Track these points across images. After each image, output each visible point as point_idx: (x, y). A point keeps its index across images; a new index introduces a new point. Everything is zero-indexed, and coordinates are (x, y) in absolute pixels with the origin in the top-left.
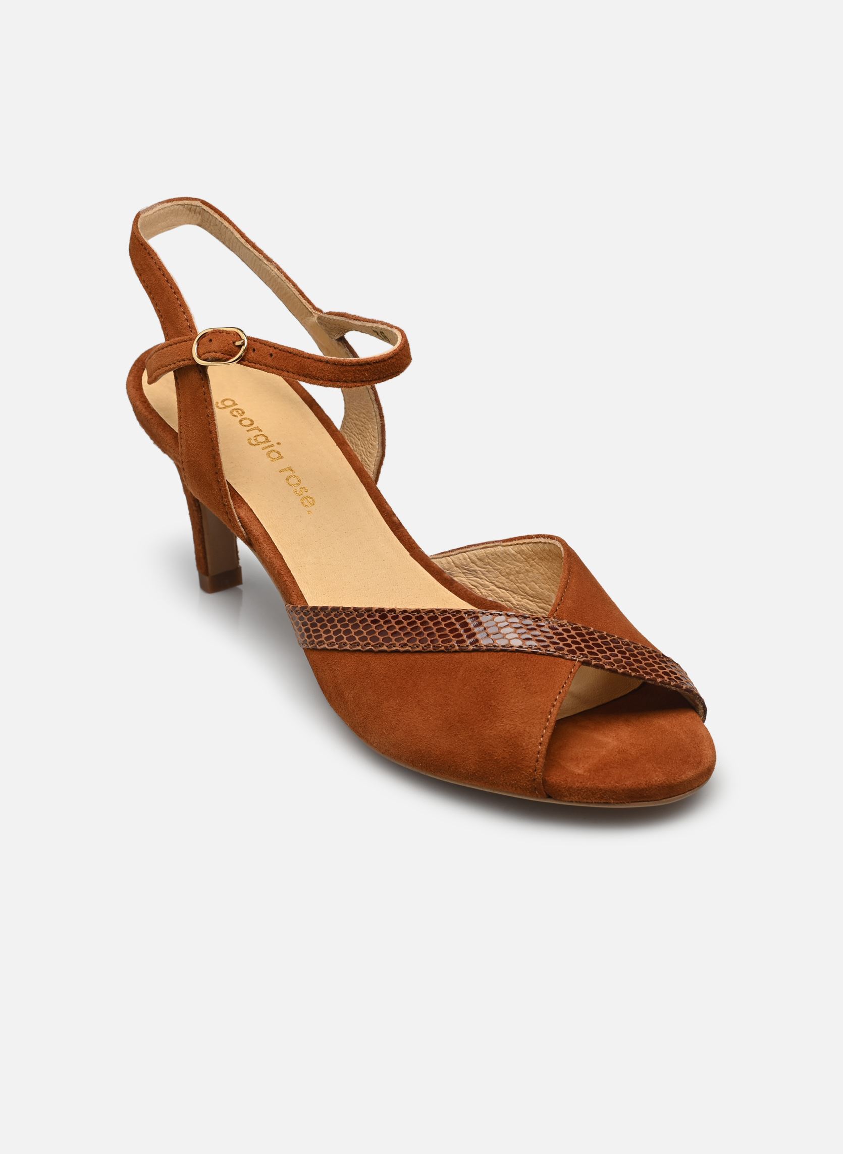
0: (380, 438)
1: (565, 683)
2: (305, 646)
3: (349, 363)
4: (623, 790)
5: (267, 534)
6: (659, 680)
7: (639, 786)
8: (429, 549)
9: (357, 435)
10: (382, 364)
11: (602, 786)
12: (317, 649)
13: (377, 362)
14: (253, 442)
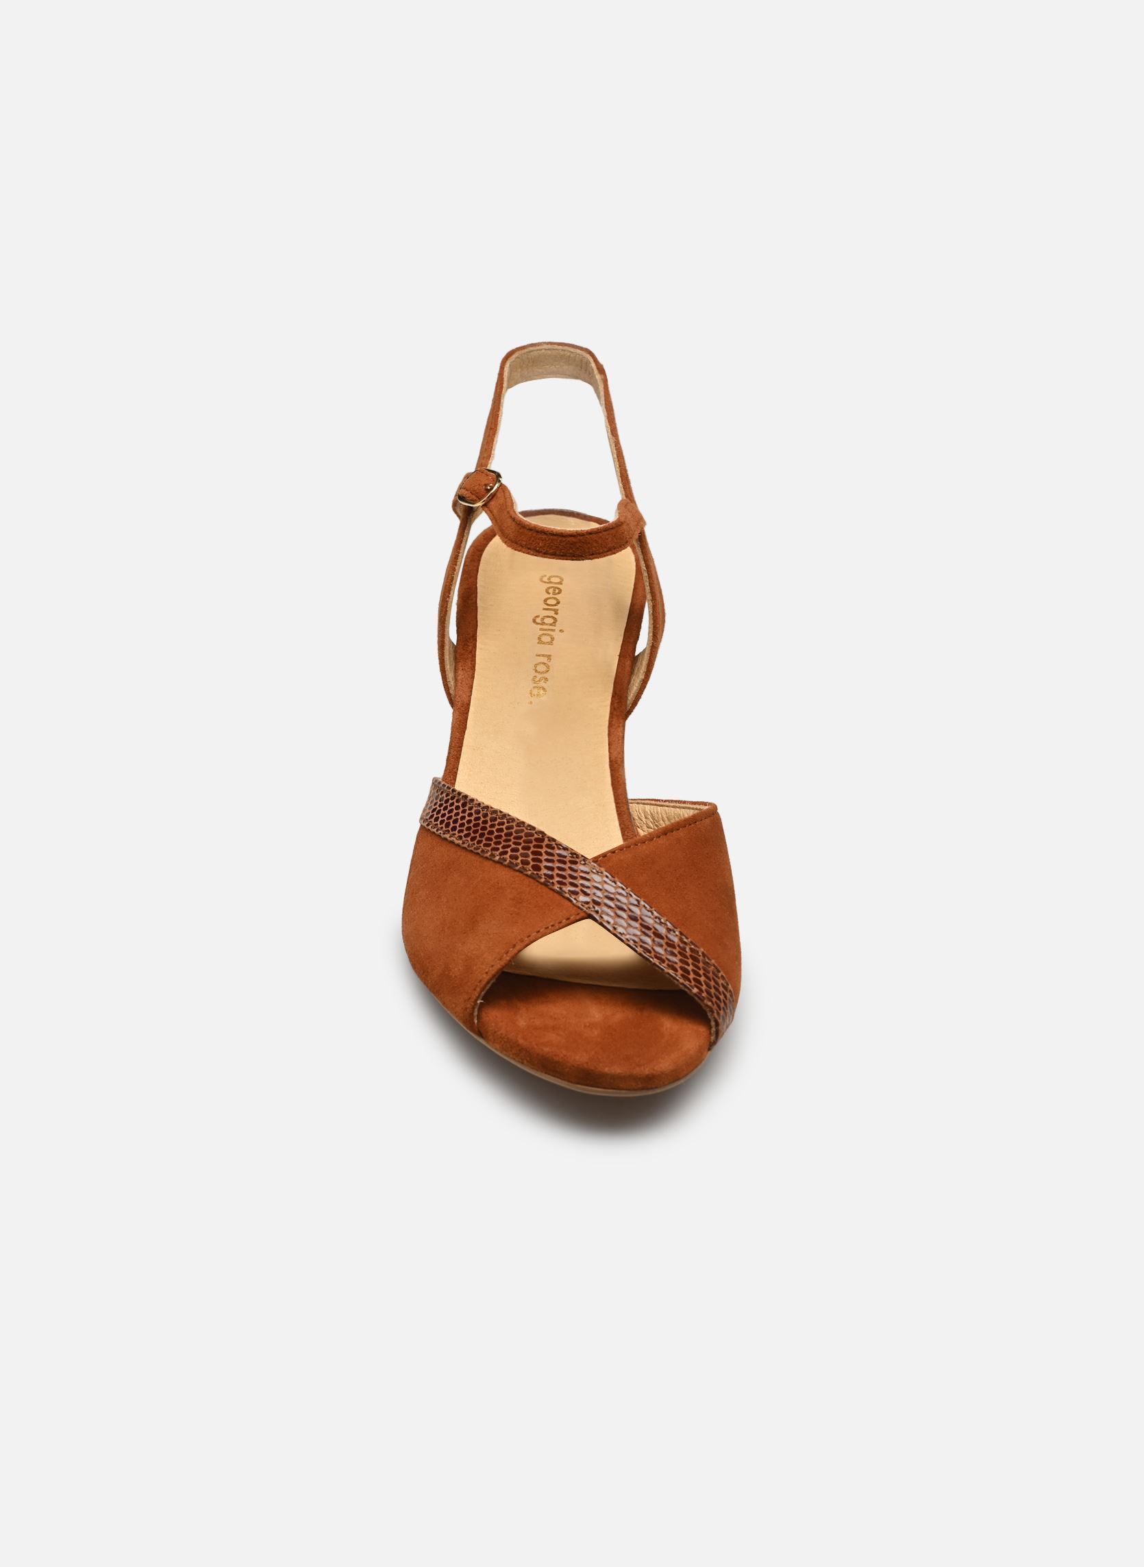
1: (552, 926)
2: (425, 825)
3: (528, 525)
4: (538, 1054)
5: (469, 705)
6: (695, 990)
7: (554, 1058)
8: (632, 792)
10: (560, 539)
11: (521, 1041)
12: (440, 836)
13: (553, 535)
14: (538, 620)
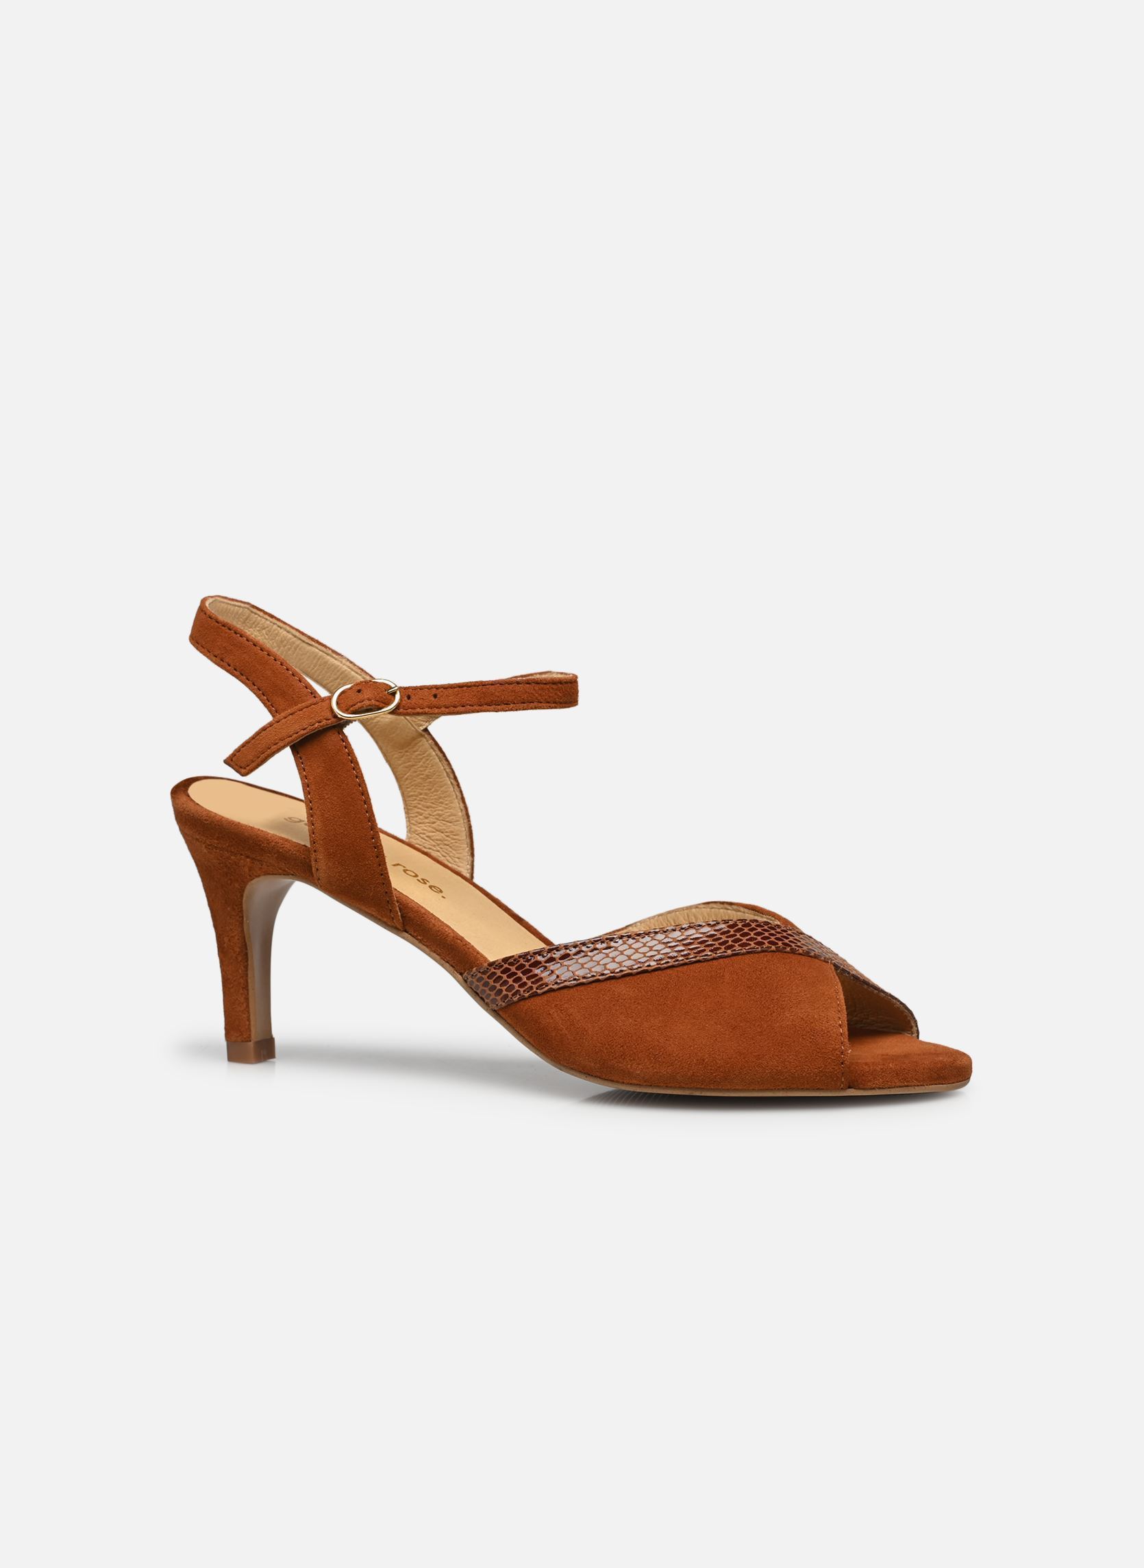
0: (469, 841)
9: (433, 848)
